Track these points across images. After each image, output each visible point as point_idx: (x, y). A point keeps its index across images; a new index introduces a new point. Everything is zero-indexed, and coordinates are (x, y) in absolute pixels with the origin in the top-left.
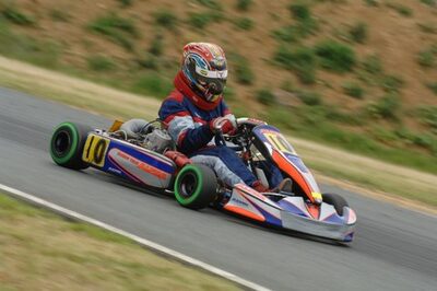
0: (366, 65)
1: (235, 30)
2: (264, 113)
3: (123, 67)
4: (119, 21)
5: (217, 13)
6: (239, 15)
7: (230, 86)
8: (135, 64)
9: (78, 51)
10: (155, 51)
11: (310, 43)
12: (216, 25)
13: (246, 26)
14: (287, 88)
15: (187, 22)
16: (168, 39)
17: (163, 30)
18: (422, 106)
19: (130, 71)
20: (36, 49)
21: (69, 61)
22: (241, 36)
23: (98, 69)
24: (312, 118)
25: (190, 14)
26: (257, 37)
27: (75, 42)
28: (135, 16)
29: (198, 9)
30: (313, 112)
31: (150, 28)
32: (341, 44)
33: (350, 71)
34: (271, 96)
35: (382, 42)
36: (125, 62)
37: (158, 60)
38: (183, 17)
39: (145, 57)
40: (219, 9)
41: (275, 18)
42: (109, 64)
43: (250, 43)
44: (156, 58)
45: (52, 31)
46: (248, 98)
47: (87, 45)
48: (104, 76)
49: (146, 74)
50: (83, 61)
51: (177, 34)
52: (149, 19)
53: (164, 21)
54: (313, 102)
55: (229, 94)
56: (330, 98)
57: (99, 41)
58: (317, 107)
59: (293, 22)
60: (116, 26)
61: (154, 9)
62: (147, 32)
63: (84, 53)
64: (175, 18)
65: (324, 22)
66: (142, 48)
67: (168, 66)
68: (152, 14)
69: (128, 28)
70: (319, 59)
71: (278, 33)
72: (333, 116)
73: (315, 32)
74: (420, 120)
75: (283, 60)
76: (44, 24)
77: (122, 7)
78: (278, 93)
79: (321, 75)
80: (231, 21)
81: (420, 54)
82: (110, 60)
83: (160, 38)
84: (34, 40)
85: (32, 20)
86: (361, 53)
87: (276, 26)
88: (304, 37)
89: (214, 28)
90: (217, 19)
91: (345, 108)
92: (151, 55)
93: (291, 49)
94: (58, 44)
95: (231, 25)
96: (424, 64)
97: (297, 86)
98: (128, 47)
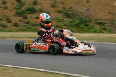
0: (39, 10)
2: (16, 28)
6: (4, 6)
7: (6, 24)
11: (24, 8)
13: (6, 8)
14: (21, 21)
18: (56, 17)
22: (5, 11)
24: (29, 27)
26: (10, 10)
30: (29, 25)
32: (31, 7)
33: (36, 13)
34: (17, 24)
35: (41, 4)
41: (13, 4)
43: (8, 12)
46: (12, 26)
54: (28, 23)
55: (6, 26)
56: (32, 21)
58: (30, 24)
59: (18, 4)
65: (26, 2)
70: (27, 12)
71: (15, 8)
72: (34, 25)
73: (24, 5)
74: (56, 21)
75: (18, 14)
78: (19, 23)
79: (28, 16)
80: (2, 8)
81: (52, 4)
86: (37, 7)
87: (14, 6)
88: (22, 7)
91: (37, 22)
93: (19, 11)
96: (54, 6)
97: (23, 20)
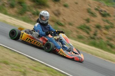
3: (86, 38)
4: (86, 26)
5: (112, 26)
9: (75, 33)
10: (95, 35)
12: (112, 29)
15: (104, 28)
16: (99, 32)
17: (98, 30)
19: (88, 39)
21: (72, 36)
23: (80, 38)
25: (105, 25)
28: (90, 25)
29: (107, 24)
36: (87, 37)
37: (96, 37)
38: (103, 26)
39: (92, 36)
40: (113, 25)
42: (83, 37)
45: (68, 28)
47: (77, 32)
48: (82, 40)
49: (92, 40)
50: (76, 36)
51: (101, 31)
52: (94, 26)
53: (98, 27)
57: (80, 31)
61: (96, 24)
62: (93, 29)
64: (101, 27)
66: (92, 34)
67: (98, 39)
69: (88, 28)
76: (67, 26)
77: (87, 23)
83: (96, 31)
85: (64, 25)
94: (70, 31)
98: (88, 33)
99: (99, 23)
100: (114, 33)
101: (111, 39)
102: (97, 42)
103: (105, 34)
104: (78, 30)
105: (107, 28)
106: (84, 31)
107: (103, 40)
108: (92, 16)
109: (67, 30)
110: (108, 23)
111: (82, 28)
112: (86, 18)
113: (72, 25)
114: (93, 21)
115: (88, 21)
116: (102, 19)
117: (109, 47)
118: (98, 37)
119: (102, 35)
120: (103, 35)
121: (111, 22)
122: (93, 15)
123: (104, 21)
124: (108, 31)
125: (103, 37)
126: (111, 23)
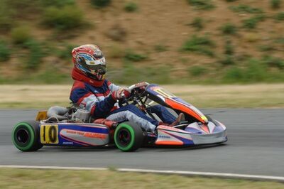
1: (276, 22)
3: (211, 68)
4: (200, 39)
5: (260, 15)
8: (219, 65)
9: (180, 67)
10: (229, 52)
12: (262, 23)
16: (235, 42)
17: (229, 37)
19: (217, 70)
20: (154, 74)
21: (176, 75)
23: (197, 75)
25: (243, 21)
27: (176, 62)
28: (207, 34)
29: (247, 17)
31: (220, 38)
36: (212, 65)
37: (233, 57)
38: (241, 25)
39: (224, 58)
40: (261, 12)
42: (204, 69)
44: (231, 56)
45: (160, 59)
47: (184, 62)
48: (204, 78)
49: (228, 69)
50: (185, 73)
51: (239, 37)
52: (218, 32)
53: (228, 31)
57: (191, 57)
60: (199, 44)
61: (219, 25)
62: (219, 41)
63: (184, 67)
64: (234, 27)
66: (219, 52)
67: (241, 59)
68: (219, 29)
69: (206, 43)
76: (153, 56)
77: (198, 30)
82: (203, 67)
83: (229, 42)
84: (150, 68)
85: (145, 56)
89: (262, 25)
90: (262, 19)
92: (227, 55)
94: (168, 66)
95: (273, 20)
98: (211, 55)
99: (227, 20)
100: (272, 32)
101: (270, 49)
102: (242, 68)
103: (251, 41)
104: (185, 56)
105: (250, 26)
106: (199, 54)
107: (253, 59)
108: (203, 9)
109: (160, 65)
110: (249, 12)
111: (191, 47)
112: (190, 21)
113: (165, 50)
114: (210, 21)
115: (197, 25)
116: (230, 8)
117: (274, 70)
118: (237, 55)
119: (245, 47)
120: (248, 45)
121: (254, 6)
122: (204, 7)
123: (235, 10)
124: (256, 32)
125: (249, 52)
126: (255, 10)
